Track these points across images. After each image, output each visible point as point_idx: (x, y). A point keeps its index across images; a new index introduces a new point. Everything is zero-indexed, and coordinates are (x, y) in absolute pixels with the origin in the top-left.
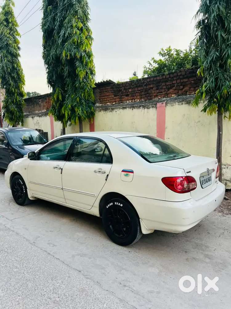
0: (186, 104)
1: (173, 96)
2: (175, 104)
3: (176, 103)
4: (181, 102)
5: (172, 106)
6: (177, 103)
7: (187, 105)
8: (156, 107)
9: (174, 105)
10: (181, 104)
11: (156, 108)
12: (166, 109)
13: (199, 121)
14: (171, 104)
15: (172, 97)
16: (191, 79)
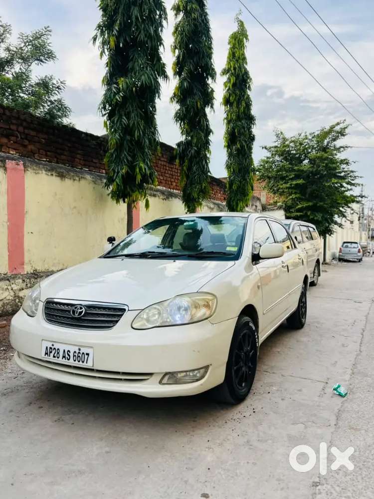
0: (58, 176)
1: (11, 152)
2: (41, 172)
3: (42, 170)
4: (49, 170)
5: (36, 173)
6: (44, 172)
7: (58, 179)
8: (4, 166)
9: (38, 173)
10: (50, 174)
11: (5, 169)
12: (25, 176)
13: (75, 207)
14: (34, 169)
15: (9, 153)
16: (41, 135)
